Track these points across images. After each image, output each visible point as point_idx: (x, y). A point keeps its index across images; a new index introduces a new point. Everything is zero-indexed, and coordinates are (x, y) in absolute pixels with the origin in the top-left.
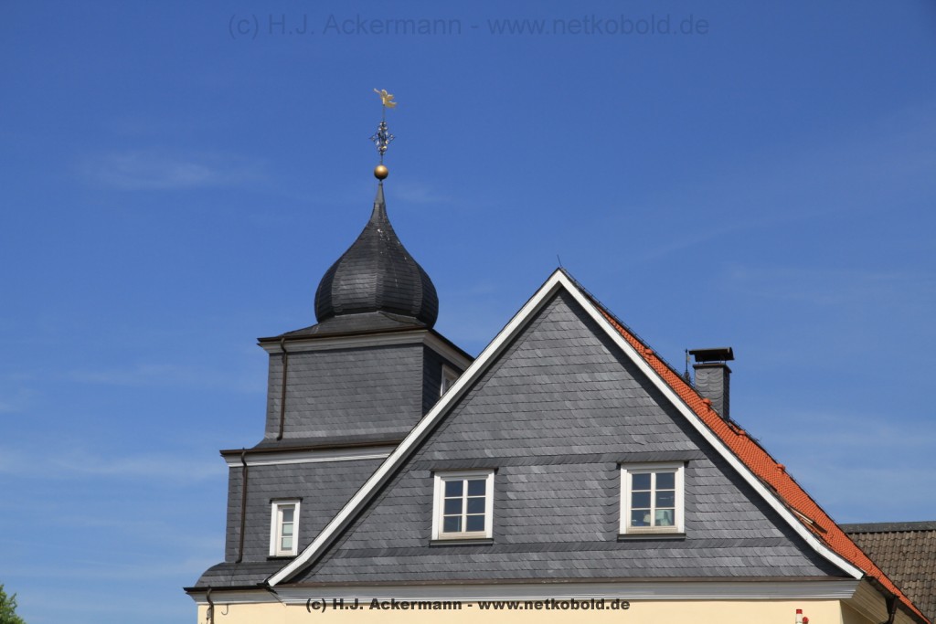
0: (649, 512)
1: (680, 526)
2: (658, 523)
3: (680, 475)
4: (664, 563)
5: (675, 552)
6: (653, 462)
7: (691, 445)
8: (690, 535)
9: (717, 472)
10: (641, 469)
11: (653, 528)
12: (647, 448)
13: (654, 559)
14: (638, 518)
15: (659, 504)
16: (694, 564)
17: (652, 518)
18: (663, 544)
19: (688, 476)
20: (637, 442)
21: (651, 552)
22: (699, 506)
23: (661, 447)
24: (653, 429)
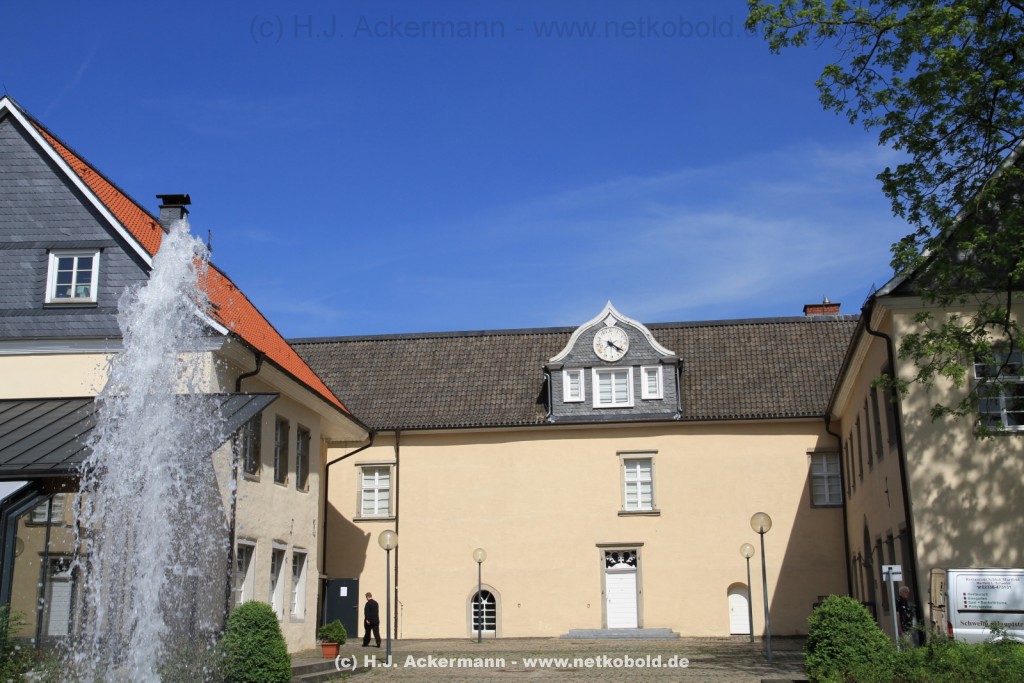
0: (70, 287)
1: (93, 298)
2: (77, 295)
3: (96, 258)
4: (80, 325)
5: (89, 317)
6: (76, 249)
7: (107, 236)
8: (101, 304)
9: (125, 257)
10: (66, 255)
11: (73, 298)
12: (72, 238)
13: (72, 322)
14: (62, 291)
15: (78, 281)
16: (102, 326)
17: (72, 292)
18: (79, 311)
19: (102, 260)
20: (65, 234)
21: (69, 317)
22: (109, 283)
23: (84, 237)
24: (77, 223)
